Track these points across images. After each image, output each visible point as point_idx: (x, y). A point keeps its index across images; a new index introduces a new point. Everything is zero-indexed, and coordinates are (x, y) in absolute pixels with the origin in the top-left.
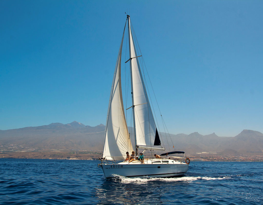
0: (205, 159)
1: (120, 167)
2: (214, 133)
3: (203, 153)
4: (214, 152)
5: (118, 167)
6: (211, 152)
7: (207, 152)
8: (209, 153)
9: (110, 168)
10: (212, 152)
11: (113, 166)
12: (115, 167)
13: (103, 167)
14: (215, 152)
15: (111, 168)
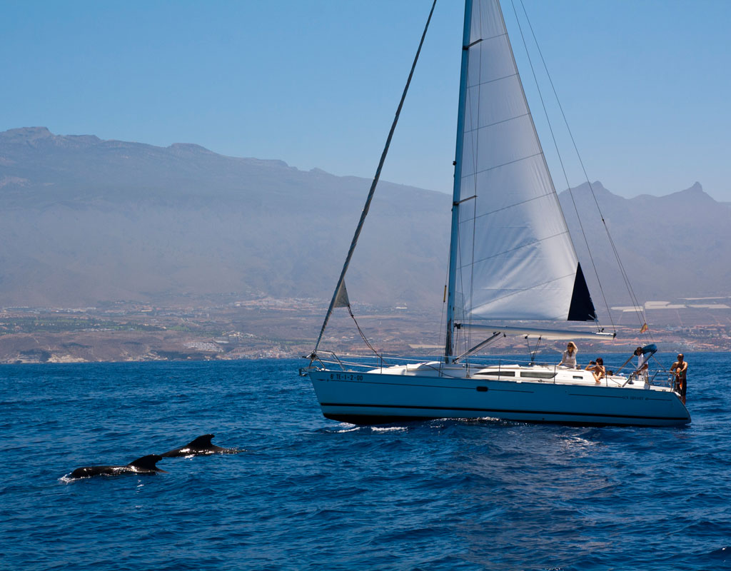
0: (701, 340)
1: (356, 380)
2: (697, 186)
3: (650, 305)
4: (710, 302)
6: (693, 302)
7: (673, 303)
8: (682, 306)
9: (328, 380)
10: (701, 302)
11: (335, 374)
12: (342, 379)
14: (718, 302)
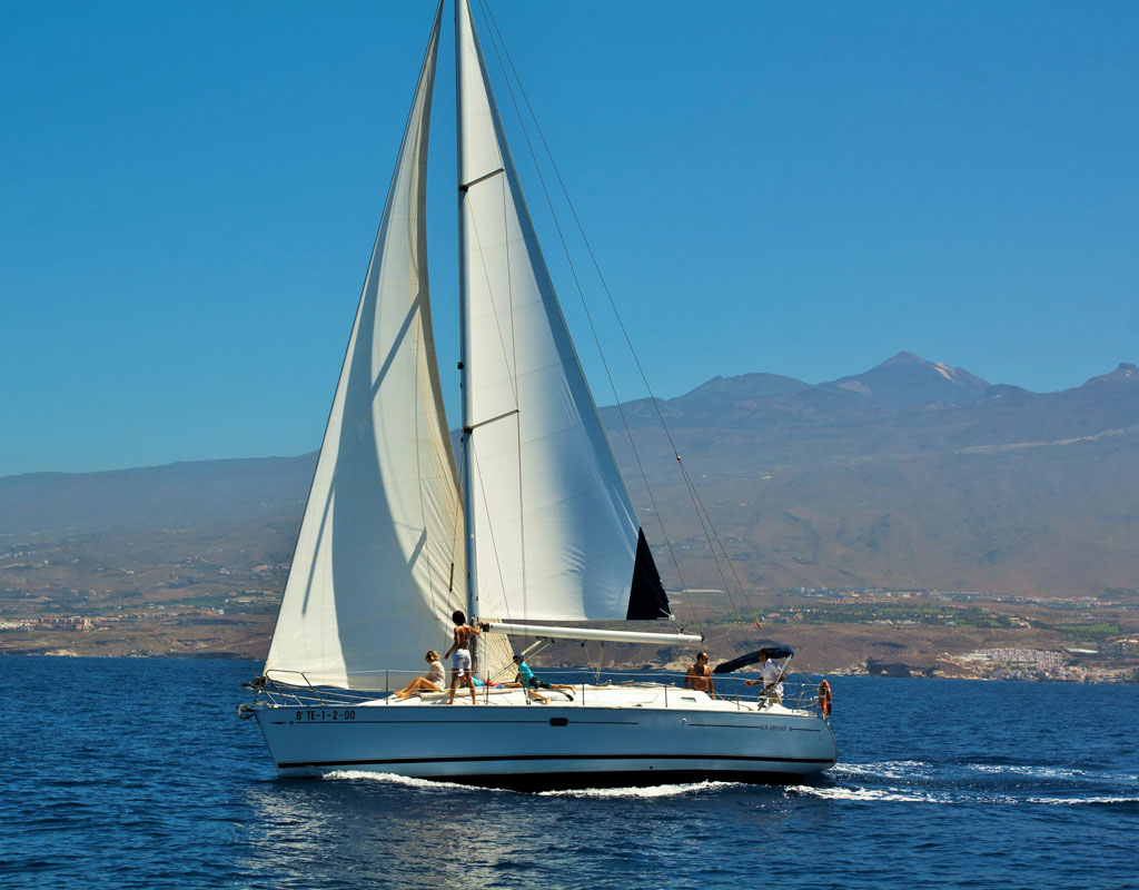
1: (342, 719)
5: (332, 720)
9: (291, 723)
11: (305, 711)
12: (317, 719)
13: (261, 716)
15: (295, 720)
